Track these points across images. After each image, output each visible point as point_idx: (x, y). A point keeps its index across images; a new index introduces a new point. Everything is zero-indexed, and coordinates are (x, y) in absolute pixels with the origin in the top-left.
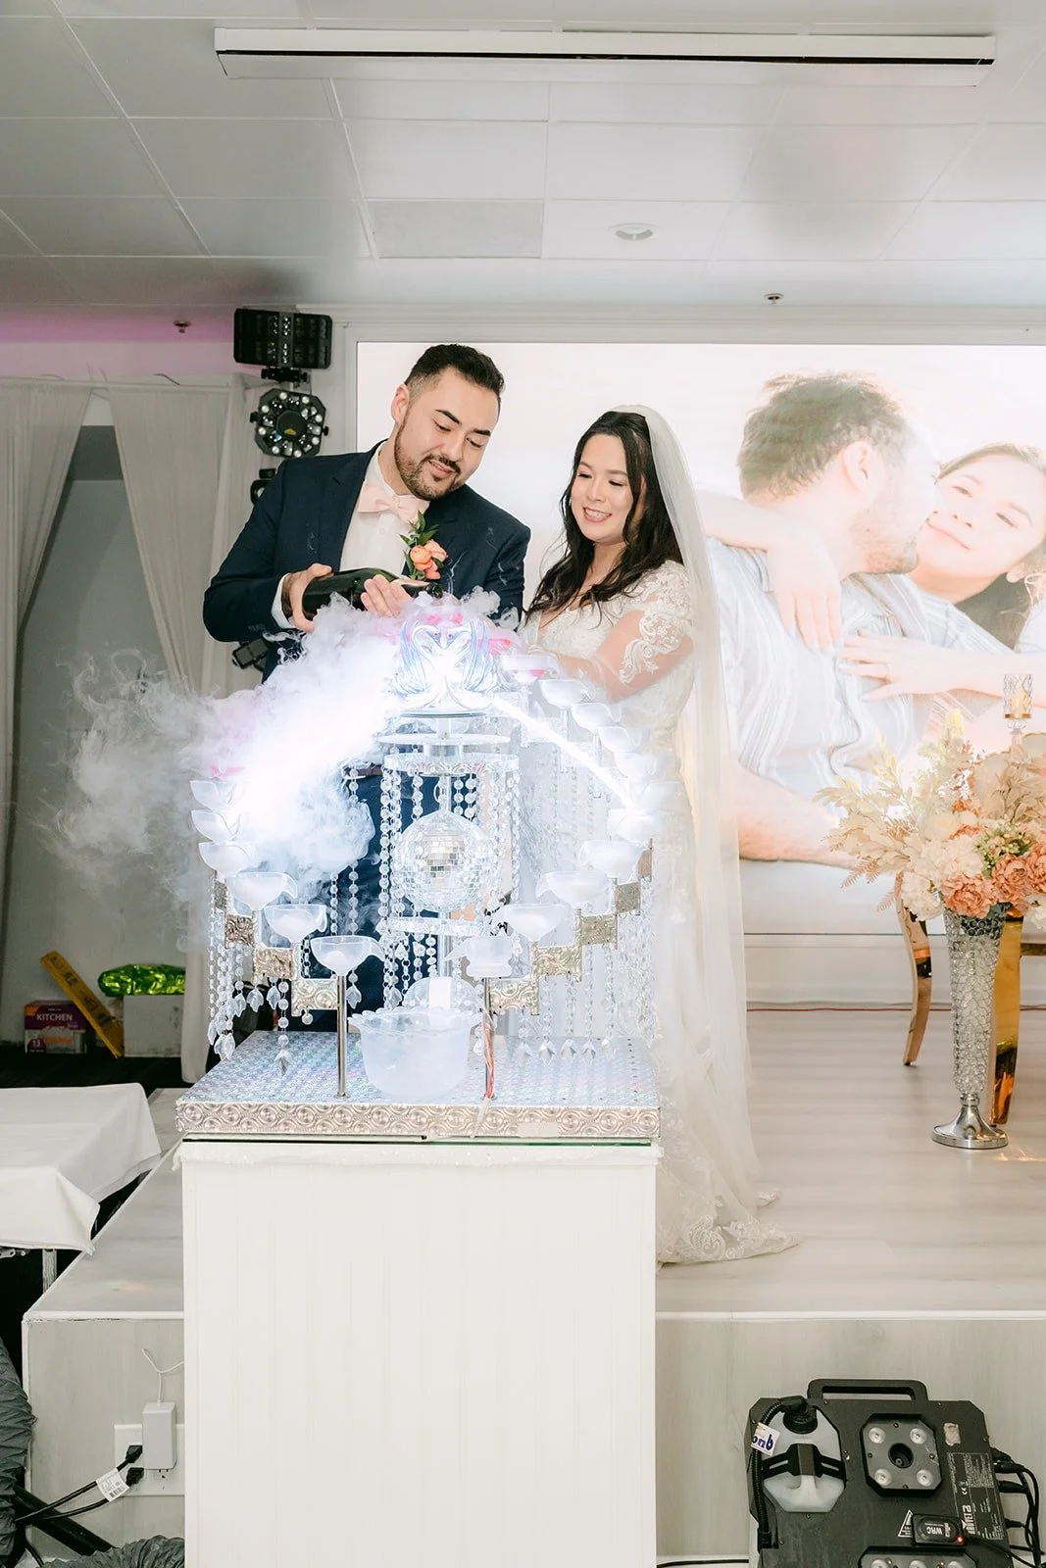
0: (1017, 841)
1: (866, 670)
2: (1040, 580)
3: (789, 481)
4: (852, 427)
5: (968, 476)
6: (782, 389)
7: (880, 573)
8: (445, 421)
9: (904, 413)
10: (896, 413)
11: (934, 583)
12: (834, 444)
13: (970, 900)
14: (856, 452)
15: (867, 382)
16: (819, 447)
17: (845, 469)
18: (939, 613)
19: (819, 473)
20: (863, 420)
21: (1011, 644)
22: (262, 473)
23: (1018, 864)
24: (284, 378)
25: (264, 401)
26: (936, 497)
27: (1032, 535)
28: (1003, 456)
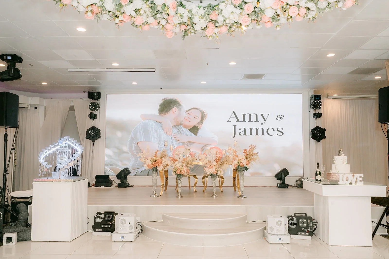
1: (176, 139)
2: (200, 126)
3: (165, 113)
5: (190, 112)
6: (164, 100)
7: (178, 125)
9: (181, 103)
11: (185, 127)
12: (171, 108)
14: (175, 109)
15: (176, 99)
16: (169, 108)
17: (173, 111)
18: (186, 131)
19: (169, 112)
20: (175, 104)
21: (196, 135)
22: (90, 113)
24: (95, 100)
25: (90, 104)
26: (185, 115)
27: (199, 120)
28: (195, 109)
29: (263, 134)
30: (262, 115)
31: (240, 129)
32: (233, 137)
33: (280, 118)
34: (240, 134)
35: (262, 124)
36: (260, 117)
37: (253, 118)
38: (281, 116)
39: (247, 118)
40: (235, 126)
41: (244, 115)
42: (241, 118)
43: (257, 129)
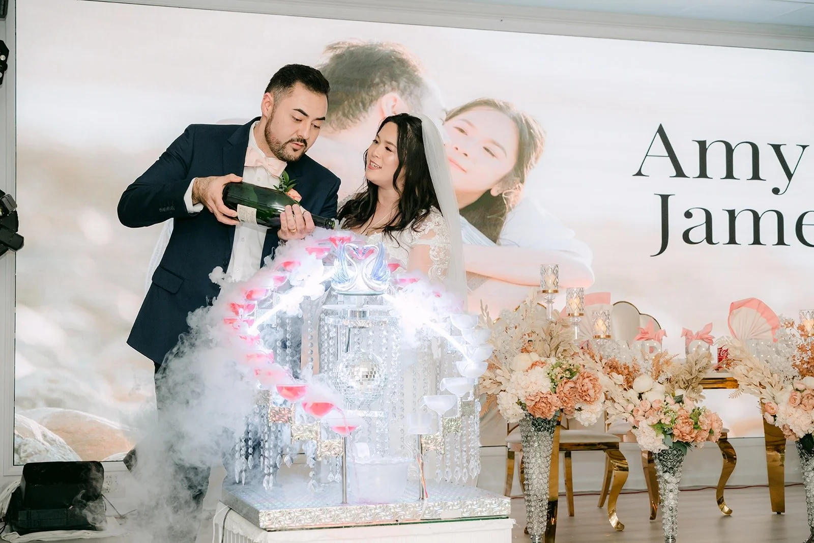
0: (568, 370)
2: (512, 195)
3: (344, 119)
4: (386, 82)
5: (464, 120)
6: (338, 52)
8: (299, 115)
9: (422, 74)
10: (416, 73)
12: (374, 93)
13: (543, 407)
14: (390, 100)
15: (396, 50)
16: (364, 95)
17: (382, 112)
19: (364, 114)
20: (393, 77)
21: (495, 240)
23: (571, 384)
27: (507, 163)
28: (486, 108)
29: (781, 241)
30: (777, 148)
31: (688, 215)
32: (658, 254)
34: (686, 237)
35: (776, 191)
36: (768, 159)
37: (743, 162)
39: (716, 160)
40: (665, 199)
42: (690, 162)
43: (755, 215)
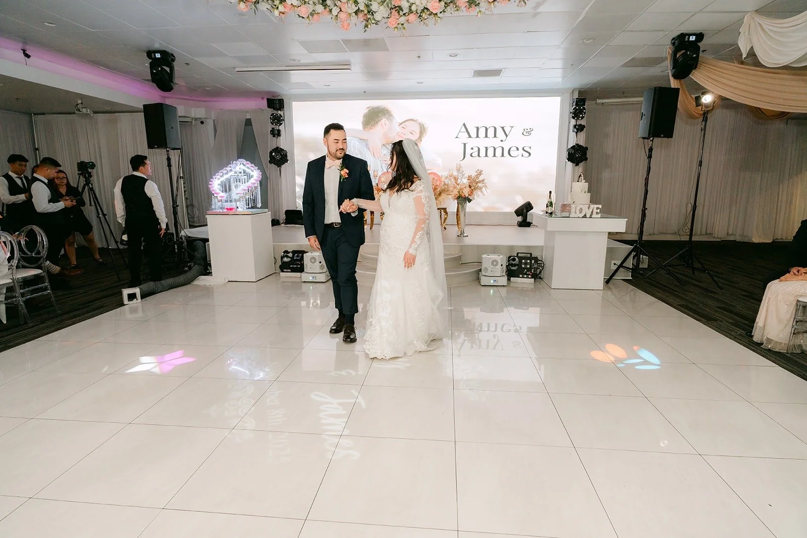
3: (371, 127)
4: (383, 116)
6: (370, 109)
7: (388, 144)
9: (392, 113)
12: (379, 119)
14: (384, 121)
15: (385, 107)
16: (377, 120)
17: (382, 124)
19: (377, 125)
20: (385, 115)
22: (272, 128)
24: (278, 110)
25: (271, 115)
26: (398, 129)
28: (411, 121)
29: (503, 155)
30: (503, 128)
32: (462, 160)
33: (528, 132)
34: (471, 155)
35: (502, 141)
36: (499, 131)
37: (491, 132)
38: (529, 130)
39: (482, 132)
40: (465, 144)
41: (478, 129)
42: (473, 133)
43: (494, 148)
